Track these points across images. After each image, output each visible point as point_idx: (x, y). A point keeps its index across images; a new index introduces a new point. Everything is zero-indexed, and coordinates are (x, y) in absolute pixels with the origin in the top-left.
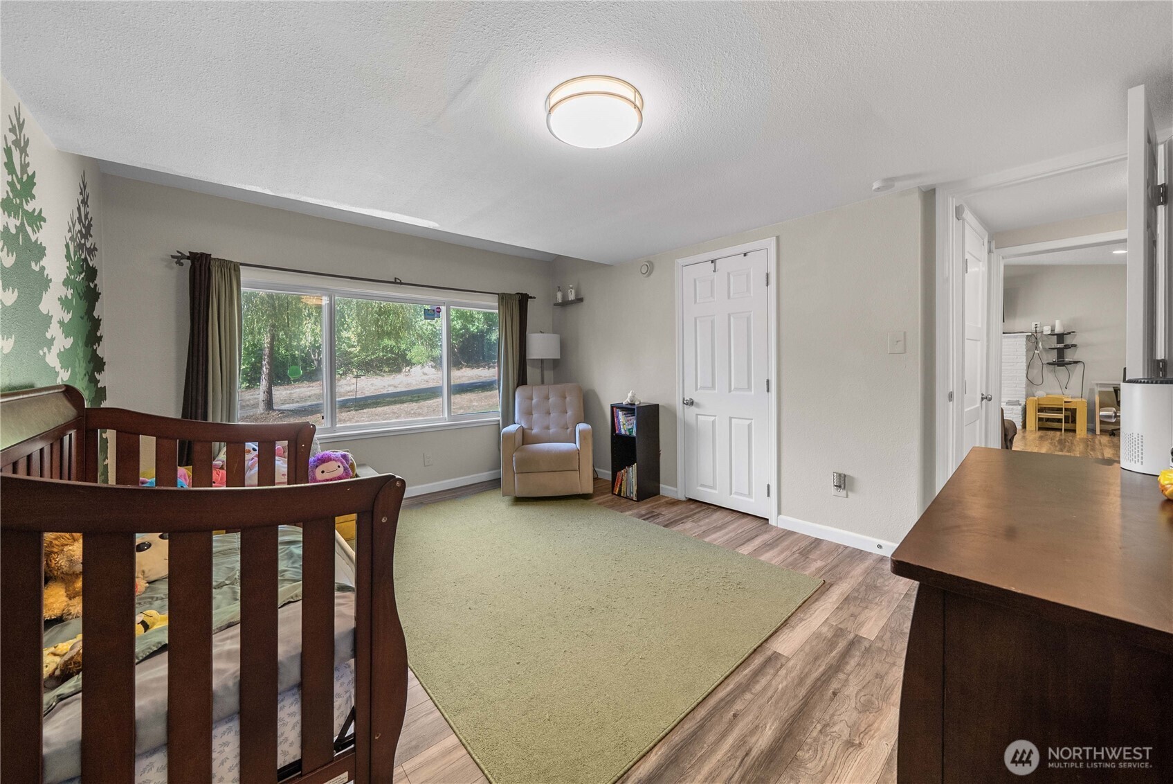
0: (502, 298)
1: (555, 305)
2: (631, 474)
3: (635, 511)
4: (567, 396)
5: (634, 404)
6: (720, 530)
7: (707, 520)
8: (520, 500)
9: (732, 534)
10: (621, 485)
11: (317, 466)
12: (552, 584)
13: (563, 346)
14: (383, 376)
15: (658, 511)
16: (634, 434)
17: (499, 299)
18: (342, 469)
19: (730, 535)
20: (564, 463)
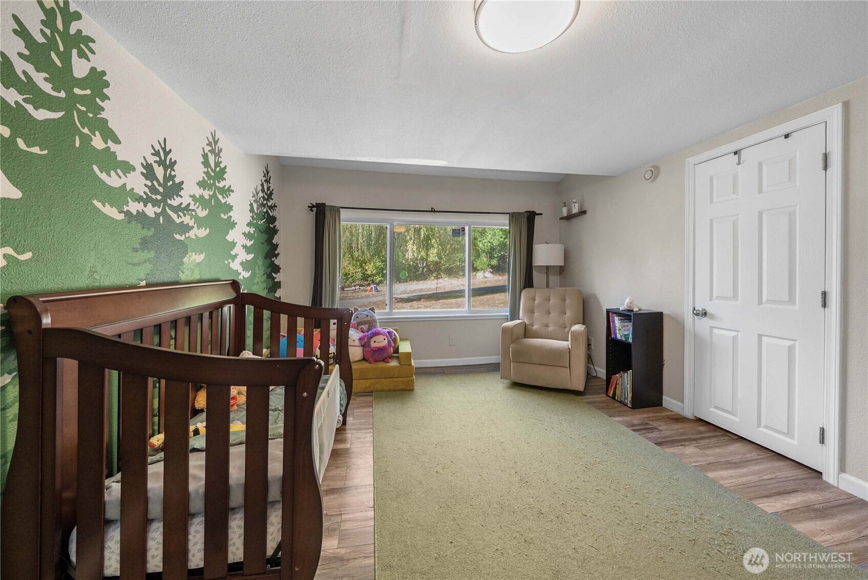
0: (513, 217)
1: (561, 219)
2: (625, 381)
3: (627, 418)
4: (567, 299)
5: (632, 311)
6: (736, 468)
7: (718, 450)
8: (517, 385)
9: (754, 478)
10: (615, 388)
11: (372, 338)
12: (513, 472)
13: (567, 255)
14: (459, 278)
15: (654, 424)
16: (630, 340)
17: (509, 218)
18: (386, 341)
19: (749, 478)
20: (554, 358)
